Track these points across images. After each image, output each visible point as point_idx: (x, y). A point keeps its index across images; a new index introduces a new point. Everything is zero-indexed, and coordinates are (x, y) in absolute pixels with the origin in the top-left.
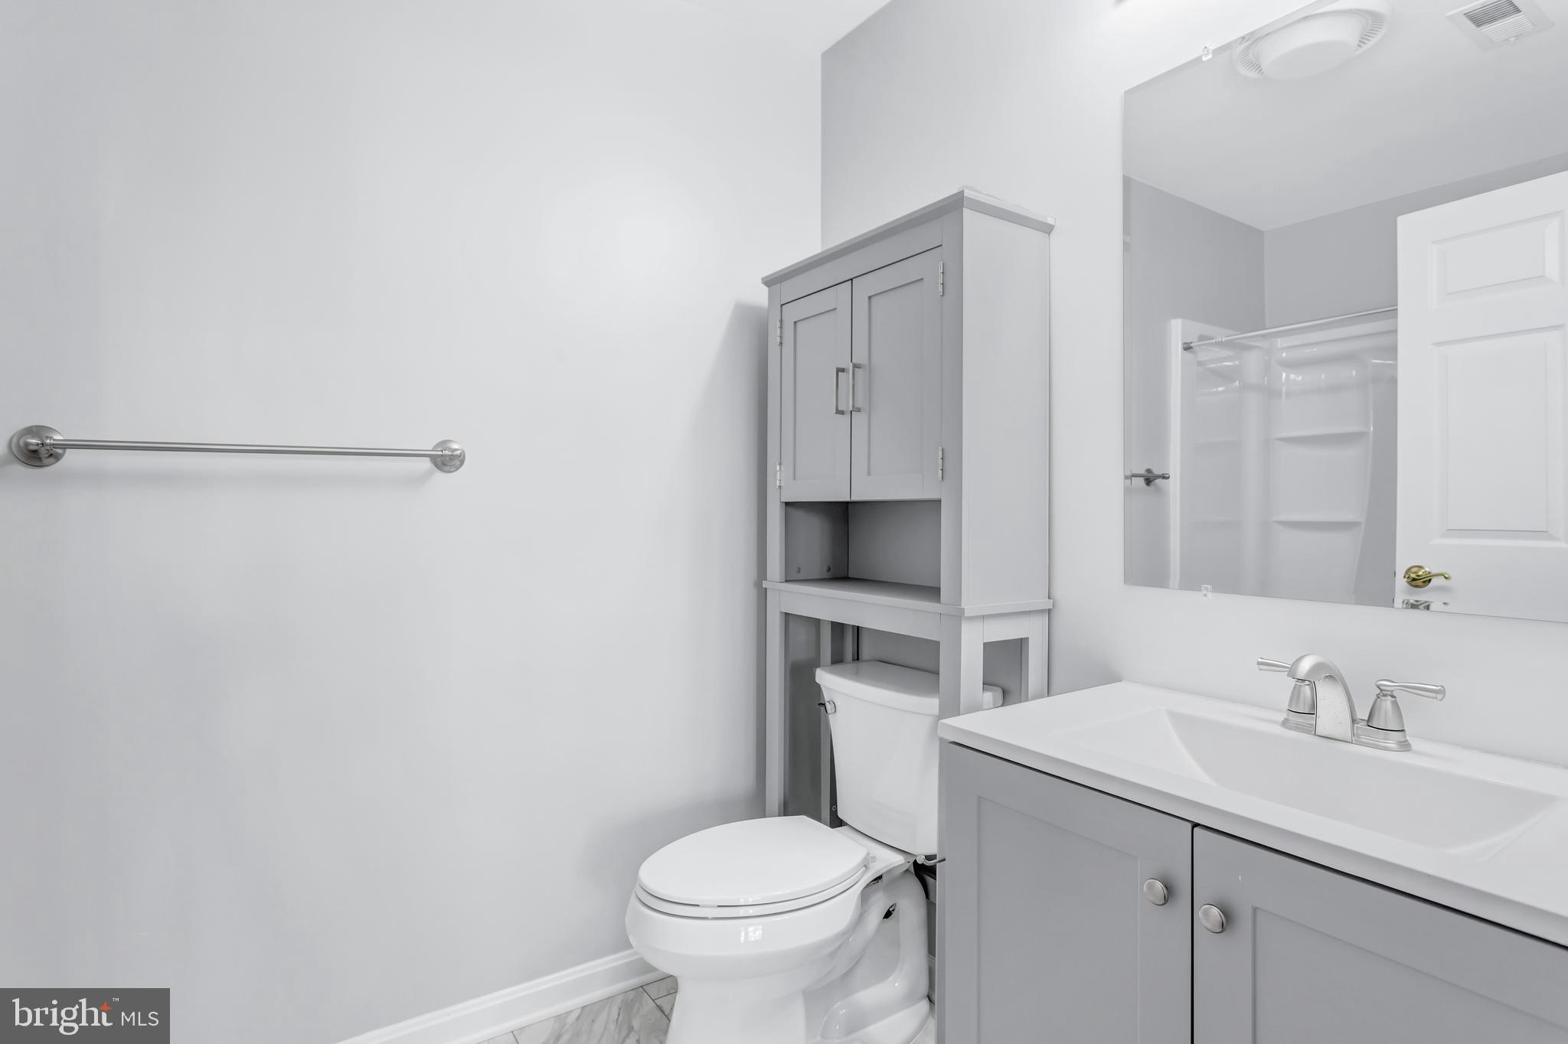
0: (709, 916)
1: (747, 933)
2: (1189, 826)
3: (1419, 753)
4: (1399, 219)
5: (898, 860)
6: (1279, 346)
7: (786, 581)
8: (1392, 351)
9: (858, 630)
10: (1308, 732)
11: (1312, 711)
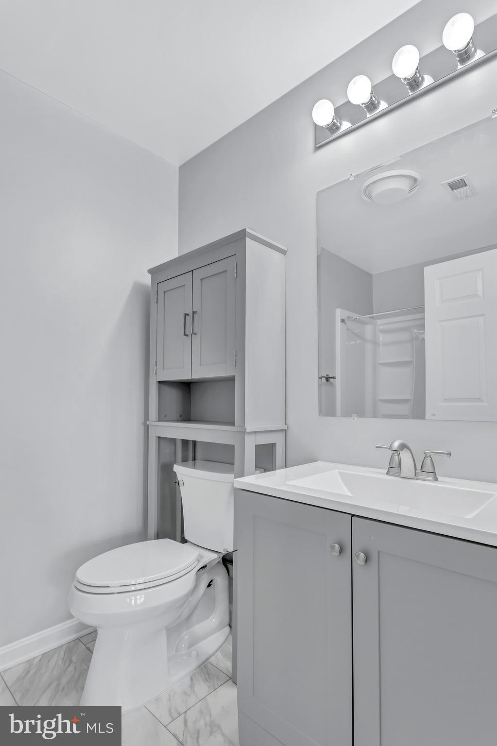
0: (115, 592)
1: (136, 600)
2: (350, 516)
3: (442, 482)
4: (425, 268)
5: (215, 556)
6: (379, 323)
7: (159, 421)
8: (422, 327)
9: (195, 442)
10: (397, 476)
11: (399, 467)
